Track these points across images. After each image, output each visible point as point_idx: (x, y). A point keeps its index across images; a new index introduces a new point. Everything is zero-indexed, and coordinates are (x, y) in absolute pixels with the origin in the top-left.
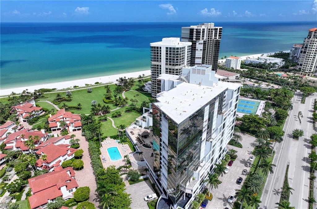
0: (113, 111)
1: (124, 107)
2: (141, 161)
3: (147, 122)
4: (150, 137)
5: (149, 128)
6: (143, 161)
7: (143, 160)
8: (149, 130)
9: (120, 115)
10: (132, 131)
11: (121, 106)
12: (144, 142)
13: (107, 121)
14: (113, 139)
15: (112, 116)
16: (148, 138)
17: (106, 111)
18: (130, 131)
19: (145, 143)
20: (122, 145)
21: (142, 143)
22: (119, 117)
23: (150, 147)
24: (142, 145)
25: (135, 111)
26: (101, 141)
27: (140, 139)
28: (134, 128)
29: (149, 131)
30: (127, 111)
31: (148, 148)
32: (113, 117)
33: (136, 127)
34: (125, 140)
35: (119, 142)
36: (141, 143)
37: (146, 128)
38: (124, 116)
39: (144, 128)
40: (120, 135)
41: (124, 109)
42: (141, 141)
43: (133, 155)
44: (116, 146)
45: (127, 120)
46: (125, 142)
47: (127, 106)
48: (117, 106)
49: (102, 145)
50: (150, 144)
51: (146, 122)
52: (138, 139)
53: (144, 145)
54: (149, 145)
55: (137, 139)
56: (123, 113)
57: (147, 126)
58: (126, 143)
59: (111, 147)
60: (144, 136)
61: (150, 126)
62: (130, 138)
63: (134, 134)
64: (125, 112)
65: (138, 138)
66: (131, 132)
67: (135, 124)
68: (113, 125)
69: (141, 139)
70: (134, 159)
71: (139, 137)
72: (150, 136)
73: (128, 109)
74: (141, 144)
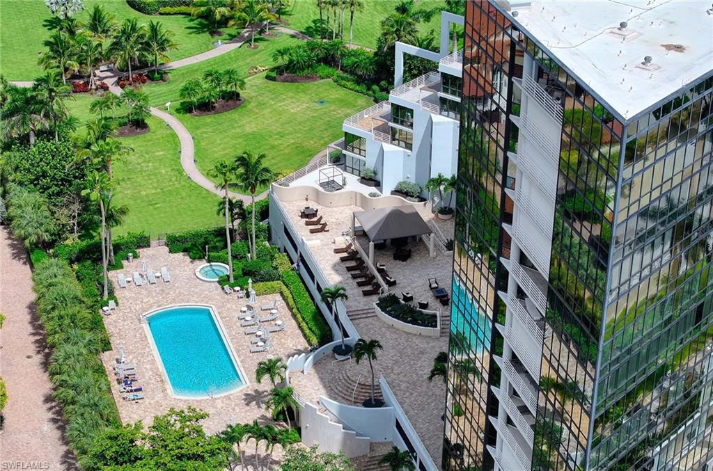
0: (190, 70)
1: (261, 45)
2: (367, 404)
3: (416, 146)
4: (432, 254)
5: (426, 194)
6: (379, 403)
7: (375, 401)
8: (429, 204)
9: (232, 99)
10: (313, 206)
11: (245, 33)
12: (392, 284)
13: (148, 136)
14: (188, 259)
15: (178, 104)
16: (416, 261)
17: (144, 64)
18: (302, 205)
19: (398, 292)
20: (244, 301)
21: (376, 289)
22: (226, 109)
23: (430, 321)
24: (375, 300)
25: (339, 72)
26: (112, 266)
27: (361, 262)
28: (330, 185)
29: (426, 212)
30: (280, 70)
31: (414, 322)
32: (187, 108)
33: (339, 180)
34: (266, 268)
35: (223, 281)
36: (368, 288)
37: (406, 194)
38: (261, 105)
39: (397, 192)
40: (232, 231)
41: (263, 58)
42: (370, 280)
43: (316, 364)
44: (202, 305)
45: (281, 135)
46: (263, 279)
47: (285, 36)
48: (212, 33)
49: (117, 294)
50: (426, 297)
51: (409, 146)
52: (353, 264)
53: (390, 305)
54: (424, 306)
55: (343, 260)
56: (253, 86)
57: (413, 181)
58: (270, 284)
59: (176, 306)
60: (394, 241)
61: (434, 175)
62: (295, 257)
63: (322, 230)
64: (268, 77)
65: (353, 256)
66: (308, 215)
67: (338, 160)
68: (188, 163)
69: (369, 261)
70: (323, 391)
71: (356, 246)
72: (431, 247)
73: (286, 58)
74: (366, 294)
